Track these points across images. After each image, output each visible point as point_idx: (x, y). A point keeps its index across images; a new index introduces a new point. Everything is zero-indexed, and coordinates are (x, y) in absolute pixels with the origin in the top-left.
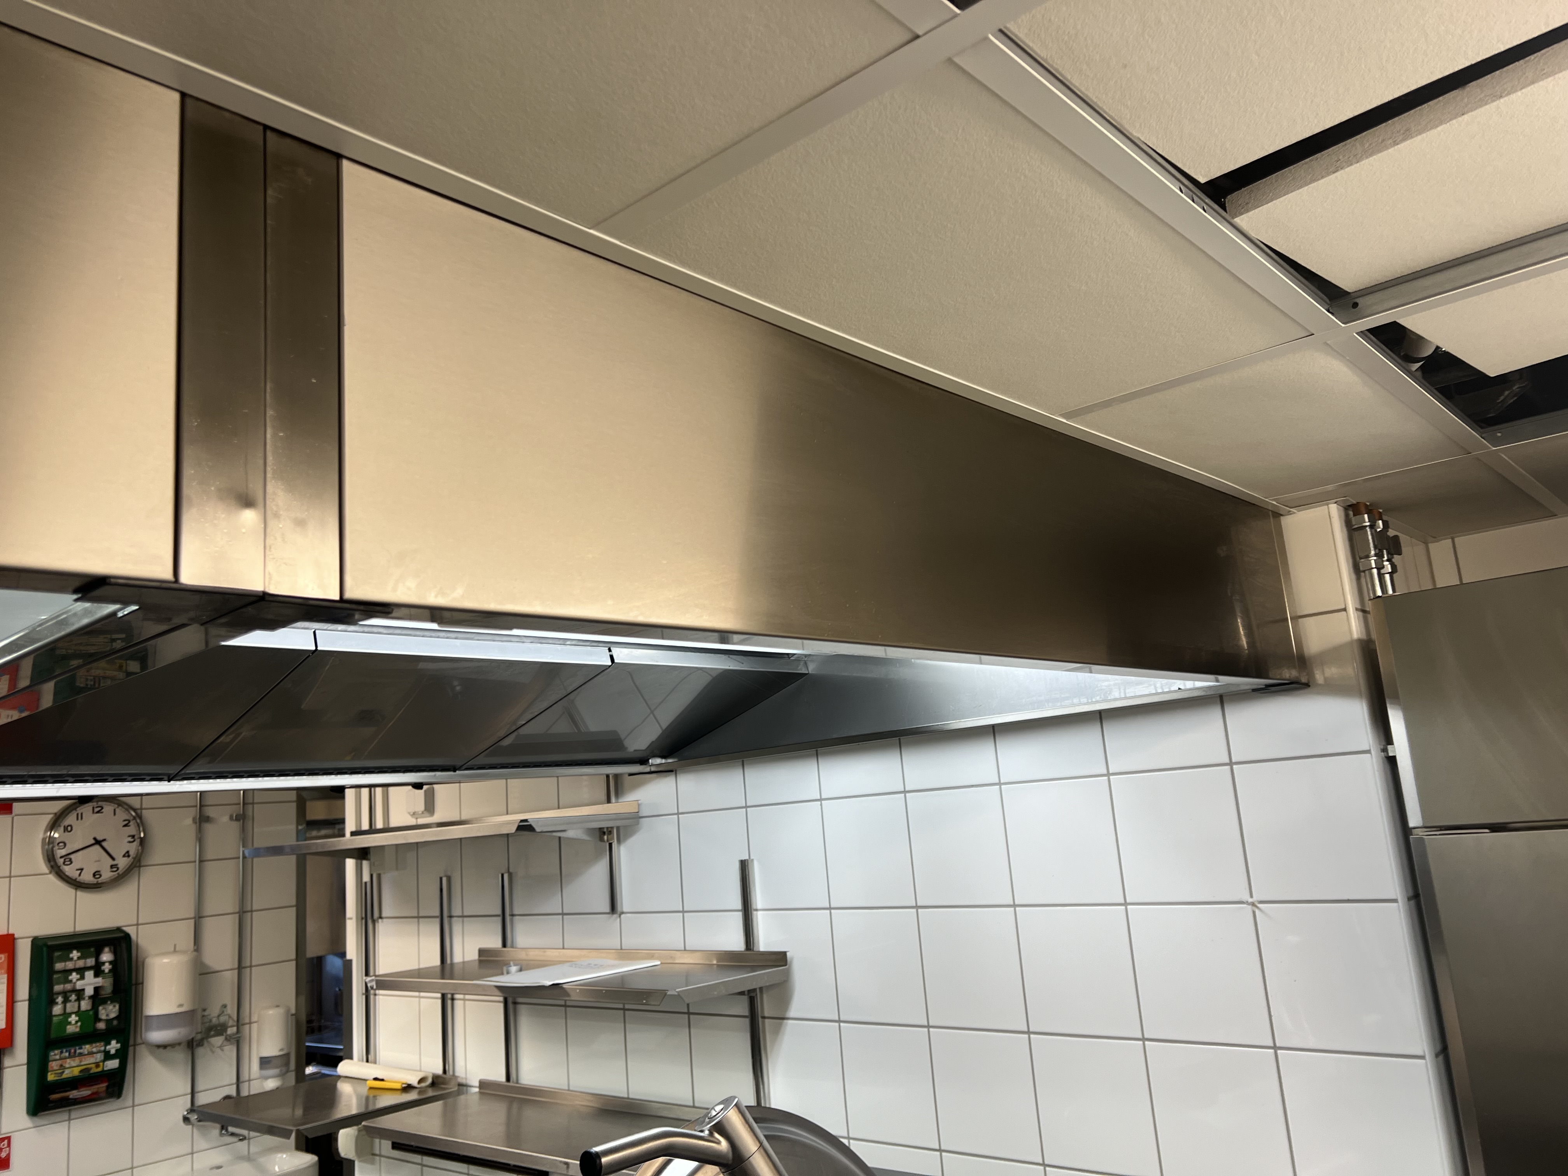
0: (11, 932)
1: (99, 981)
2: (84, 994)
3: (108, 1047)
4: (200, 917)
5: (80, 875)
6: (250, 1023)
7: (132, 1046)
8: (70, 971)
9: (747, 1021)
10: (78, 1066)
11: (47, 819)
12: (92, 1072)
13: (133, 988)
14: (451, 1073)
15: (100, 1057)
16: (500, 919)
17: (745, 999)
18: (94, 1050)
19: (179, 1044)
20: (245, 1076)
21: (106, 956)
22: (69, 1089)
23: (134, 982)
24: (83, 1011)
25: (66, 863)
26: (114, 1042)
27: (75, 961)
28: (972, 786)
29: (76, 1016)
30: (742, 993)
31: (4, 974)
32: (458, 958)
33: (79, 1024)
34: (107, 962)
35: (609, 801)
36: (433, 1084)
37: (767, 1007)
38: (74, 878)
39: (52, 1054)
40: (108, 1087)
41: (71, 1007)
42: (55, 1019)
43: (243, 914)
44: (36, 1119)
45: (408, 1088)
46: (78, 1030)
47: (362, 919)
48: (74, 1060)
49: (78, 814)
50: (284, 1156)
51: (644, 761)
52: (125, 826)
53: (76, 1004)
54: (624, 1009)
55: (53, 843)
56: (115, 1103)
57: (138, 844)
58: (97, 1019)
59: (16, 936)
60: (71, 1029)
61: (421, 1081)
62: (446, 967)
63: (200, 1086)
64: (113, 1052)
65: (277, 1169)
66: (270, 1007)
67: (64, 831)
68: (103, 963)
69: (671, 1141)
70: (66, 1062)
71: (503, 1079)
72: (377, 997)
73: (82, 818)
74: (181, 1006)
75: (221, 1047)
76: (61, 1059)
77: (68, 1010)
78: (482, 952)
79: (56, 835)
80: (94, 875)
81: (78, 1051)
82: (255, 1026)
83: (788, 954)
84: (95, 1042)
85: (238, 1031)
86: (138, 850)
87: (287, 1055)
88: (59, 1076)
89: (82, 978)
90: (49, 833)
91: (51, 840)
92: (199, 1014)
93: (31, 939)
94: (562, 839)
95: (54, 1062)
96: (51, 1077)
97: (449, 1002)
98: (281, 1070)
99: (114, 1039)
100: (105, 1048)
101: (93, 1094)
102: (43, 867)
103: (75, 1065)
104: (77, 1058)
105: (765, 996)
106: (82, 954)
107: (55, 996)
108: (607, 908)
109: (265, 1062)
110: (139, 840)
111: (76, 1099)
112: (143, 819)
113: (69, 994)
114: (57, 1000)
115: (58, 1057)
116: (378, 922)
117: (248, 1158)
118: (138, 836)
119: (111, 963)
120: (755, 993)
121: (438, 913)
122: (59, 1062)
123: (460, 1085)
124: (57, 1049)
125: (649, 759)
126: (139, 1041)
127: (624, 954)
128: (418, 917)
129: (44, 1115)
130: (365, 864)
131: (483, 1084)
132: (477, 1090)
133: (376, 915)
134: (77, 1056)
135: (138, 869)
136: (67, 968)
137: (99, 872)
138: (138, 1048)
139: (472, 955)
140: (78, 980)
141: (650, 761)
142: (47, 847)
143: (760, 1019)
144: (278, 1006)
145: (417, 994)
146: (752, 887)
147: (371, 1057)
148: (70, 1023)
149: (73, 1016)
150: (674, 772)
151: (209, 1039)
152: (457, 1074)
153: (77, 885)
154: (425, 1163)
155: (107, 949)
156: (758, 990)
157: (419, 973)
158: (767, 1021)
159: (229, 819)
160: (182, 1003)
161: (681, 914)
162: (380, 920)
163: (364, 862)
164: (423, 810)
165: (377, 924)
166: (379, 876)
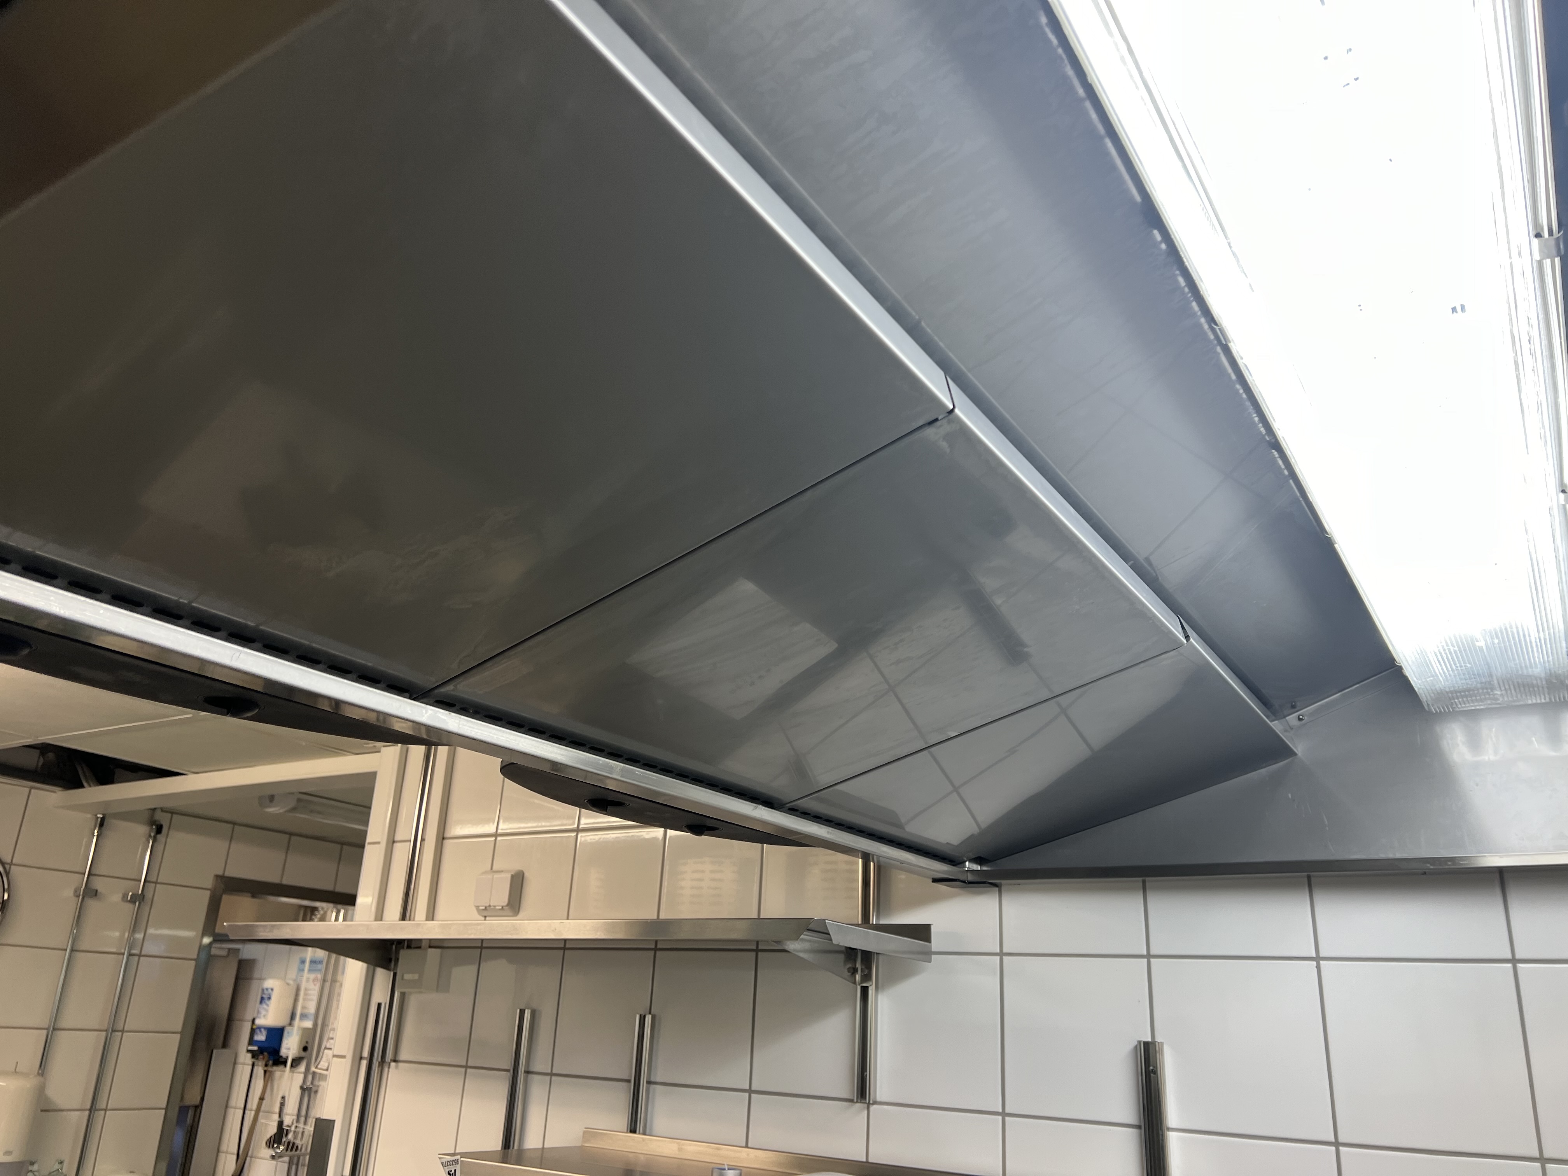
4: (55, 1029)
16: (628, 1087)
43: (111, 1033)
47: (361, 1058)
51: (953, 862)
66: (119, 1172)
78: (589, 1135)
92: (26, 1168)
108: (848, 1091)
116: (393, 1068)
121: (508, 1064)
125: (963, 860)
128: (466, 1067)
130: (384, 975)
133: (389, 1055)
141: (965, 864)
144: (131, 1171)
146: (1161, 1088)
150: (997, 888)
159: (120, 899)
160: (11, 1149)
161: (1000, 1118)
162: (393, 1064)
163: (380, 973)
164: (505, 904)
165: (386, 1069)
166: (403, 995)
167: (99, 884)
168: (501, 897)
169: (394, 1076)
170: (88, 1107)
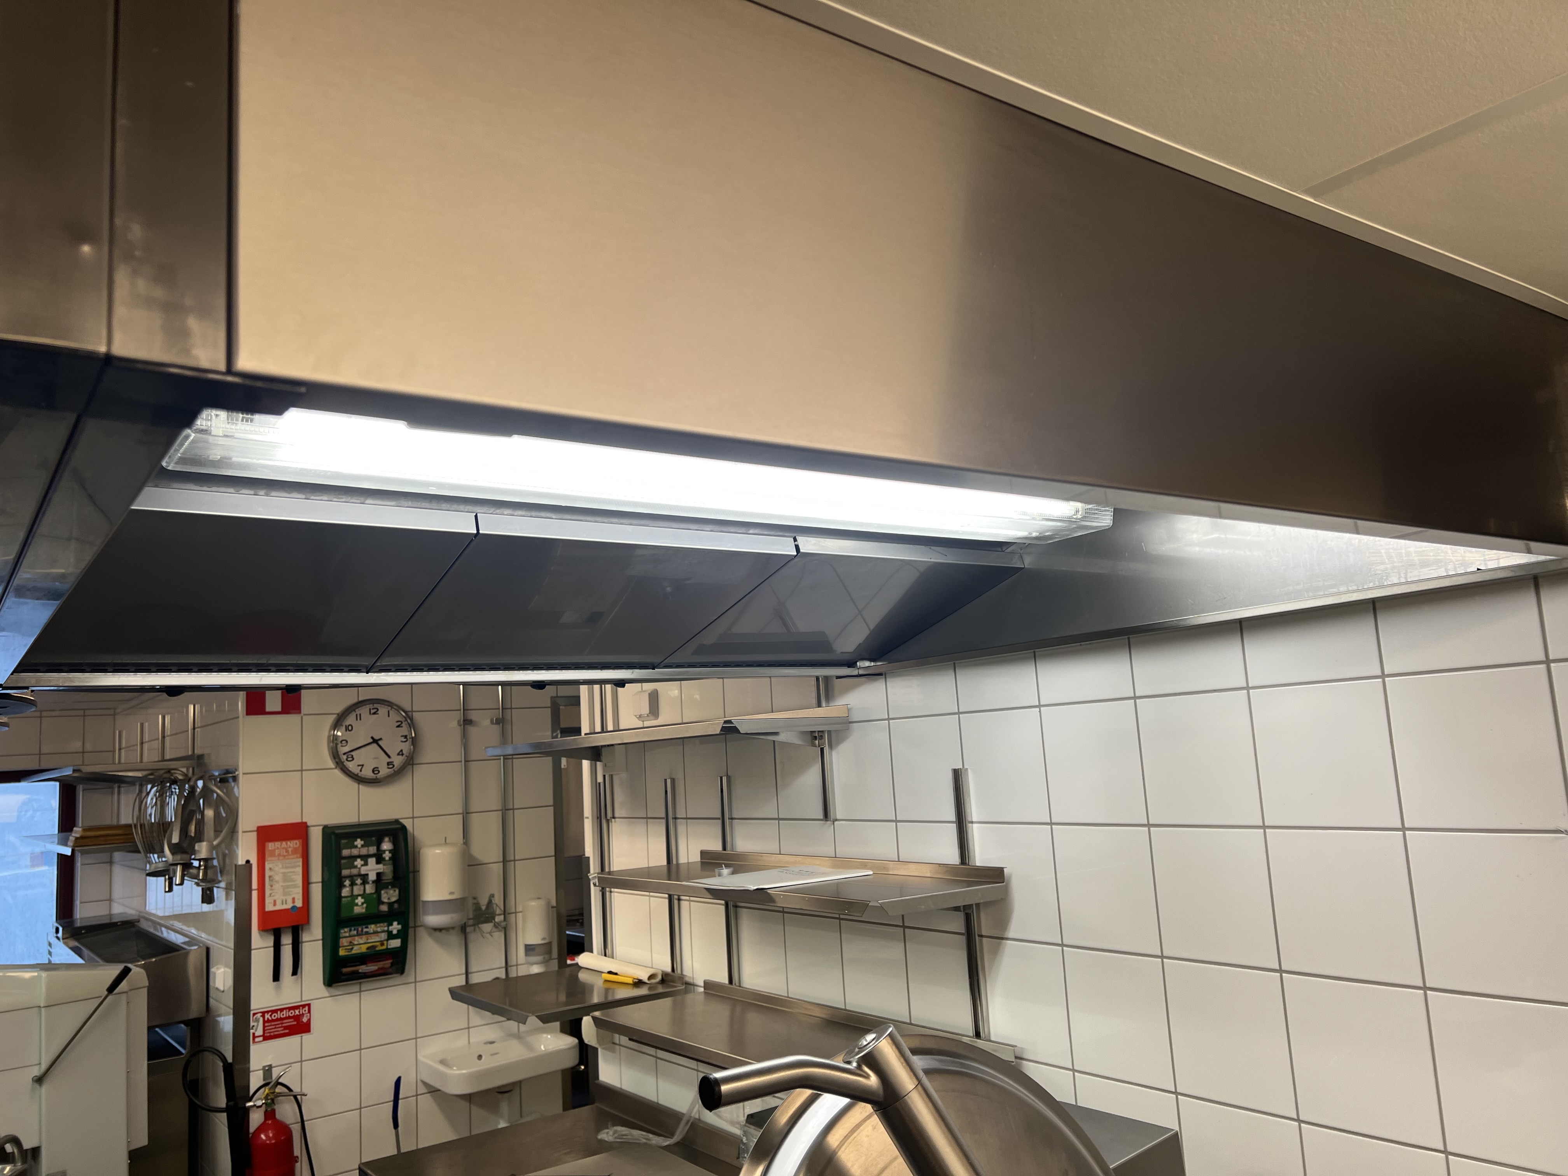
0: (304, 820)
1: (380, 868)
2: (368, 878)
3: (390, 928)
4: (467, 813)
5: (361, 771)
6: (516, 913)
7: (412, 927)
8: (355, 858)
9: (963, 939)
10: (365, 943)
11: (331, 719)
12: (377, 949)
13: (411, 875)
14: (679, 971)
15: (384, 936)
16: (720, 822)
17: (961, 916)
18: (379, 930)
19: (453, 928)
20: (513, 961)
21: (387, 846)
22: (358, 963)
23: (411, 869)
24: (368, 894)
25: (349, 759)
26: (395, 923)
27: (359, 848)
28: (1215, 691)
29: (362, 898)
30: (957, 909)
31: (300, 858)
32: (683, 859)
33: (365, 905)
34: (387, 850)
35: (819, 705)
36: (663, 981)
37: (985, 924)
38: (356, 773)
39: (342, 931)
40: (392, 964)
41: (357, 890)
42: (343, 899)
43: (506, 811)
44: (331, 989)
45: (639, 983)
46: (364, 910)
47: (598, 818)
48: (361, 938)
49: (357, 715)
50: (549, 1037)
51: (851, 664)
52: (398, 726)
53: (362, 888)
54: (840, 919)
55: (336, 739)
56: (398, 979)
57: (411, 743)
58: (380, 902)
59: (309, 824)
60: (357, 910)
61: (651, 977)
62: (672, 867)
63: (473, 968)
64: (395, 932)
65: (542, 1047)
66: (533, 899)
67: (346, 731)
68: (384, 851)
69: (807, 1072)
70: (354, 940)
71: (726, 981)
72: (612, 894)
73: (360, 719)
74: (452, 893)
75: (490, 933)
76: (350, 936)
77: (356, 892)
78: (703, 853)
79: (339, 734)
80: (373, 771)
81: (365, 930)
82: (520, 916)
83: (1005, 869)
84: (380, 922)
85: (505, 919)
86: (410, 749)
87: (549, 944)
88: (348, 952)
89: (366, 864)
90: (332, 732)
91: (336, 737)
92: (470, 902)
93: (321, 827)
94: (776, 742)
95: (344, 939)
96: (342, 952)
97: (676, 902)
98: (544, 958)
99: (395, 921)
100: (388, 929)
101: (379, 969)
102: (331, 764)
103: (362, 942)
104: (364, 936)
105: (982, 915)
106: (365, 843)
107: (343, 879)
108: (821, 815)
109: (530, 949)
110: (411, 740)
111: (365, 973)
112: (414, 721)
113: (355, 878)
114: (345, 883)
115: (347, 934)
116: (612, 822)
117: (518, 1036)
118: (410, 736)
119: (390, 851)
120: (972, 910)
121: (664, 815)
122: (349, 939)
123: (687, 984)
124: (346, 927)
125: (857, 662)
126: (418, 924)
127: (839, 861)
128: (647, 818)
129: (338, 986)
130: (599, 765)
131: (708, 985)
132: (702, 990)
133: (609, 815)
134: (364, 935)
135: (411, 766)
136: (353, 854)
137: (377, 768)
138: (417, 929)
139: (696, 858)
140: (362, 865)
141: (858, 663)
142: (332, 744)
143: (977, 937)
144: (539, 898)
145: (647, 893)
146: (966, 797)
147: (609, 952)
148: (357, 905)
149: (360, 898)
150: (884, 676)
151: (480, 926)
152: (685, 973)
153: (359, 780)
154: (659, 1056)
155: (387, 839)
156: (974, 906)
157: (649, 872)
158: (984, 940)
159: (490, 722)
160: (453, 891)
161: (895, 823)
162: (613, 820)
163: (598, 763)
164: (648, 713)
165: (610, 823)
166: (611, 777)
167: (473, 716)
168: (646, 710)
169: (616, 828)
170: (502, 860)
